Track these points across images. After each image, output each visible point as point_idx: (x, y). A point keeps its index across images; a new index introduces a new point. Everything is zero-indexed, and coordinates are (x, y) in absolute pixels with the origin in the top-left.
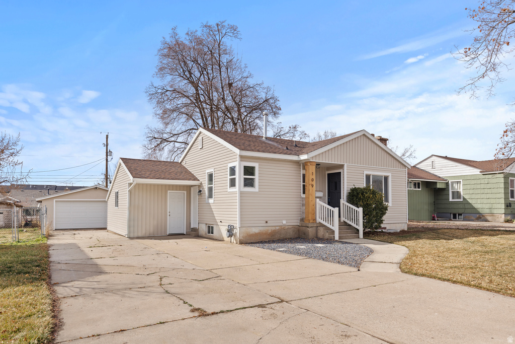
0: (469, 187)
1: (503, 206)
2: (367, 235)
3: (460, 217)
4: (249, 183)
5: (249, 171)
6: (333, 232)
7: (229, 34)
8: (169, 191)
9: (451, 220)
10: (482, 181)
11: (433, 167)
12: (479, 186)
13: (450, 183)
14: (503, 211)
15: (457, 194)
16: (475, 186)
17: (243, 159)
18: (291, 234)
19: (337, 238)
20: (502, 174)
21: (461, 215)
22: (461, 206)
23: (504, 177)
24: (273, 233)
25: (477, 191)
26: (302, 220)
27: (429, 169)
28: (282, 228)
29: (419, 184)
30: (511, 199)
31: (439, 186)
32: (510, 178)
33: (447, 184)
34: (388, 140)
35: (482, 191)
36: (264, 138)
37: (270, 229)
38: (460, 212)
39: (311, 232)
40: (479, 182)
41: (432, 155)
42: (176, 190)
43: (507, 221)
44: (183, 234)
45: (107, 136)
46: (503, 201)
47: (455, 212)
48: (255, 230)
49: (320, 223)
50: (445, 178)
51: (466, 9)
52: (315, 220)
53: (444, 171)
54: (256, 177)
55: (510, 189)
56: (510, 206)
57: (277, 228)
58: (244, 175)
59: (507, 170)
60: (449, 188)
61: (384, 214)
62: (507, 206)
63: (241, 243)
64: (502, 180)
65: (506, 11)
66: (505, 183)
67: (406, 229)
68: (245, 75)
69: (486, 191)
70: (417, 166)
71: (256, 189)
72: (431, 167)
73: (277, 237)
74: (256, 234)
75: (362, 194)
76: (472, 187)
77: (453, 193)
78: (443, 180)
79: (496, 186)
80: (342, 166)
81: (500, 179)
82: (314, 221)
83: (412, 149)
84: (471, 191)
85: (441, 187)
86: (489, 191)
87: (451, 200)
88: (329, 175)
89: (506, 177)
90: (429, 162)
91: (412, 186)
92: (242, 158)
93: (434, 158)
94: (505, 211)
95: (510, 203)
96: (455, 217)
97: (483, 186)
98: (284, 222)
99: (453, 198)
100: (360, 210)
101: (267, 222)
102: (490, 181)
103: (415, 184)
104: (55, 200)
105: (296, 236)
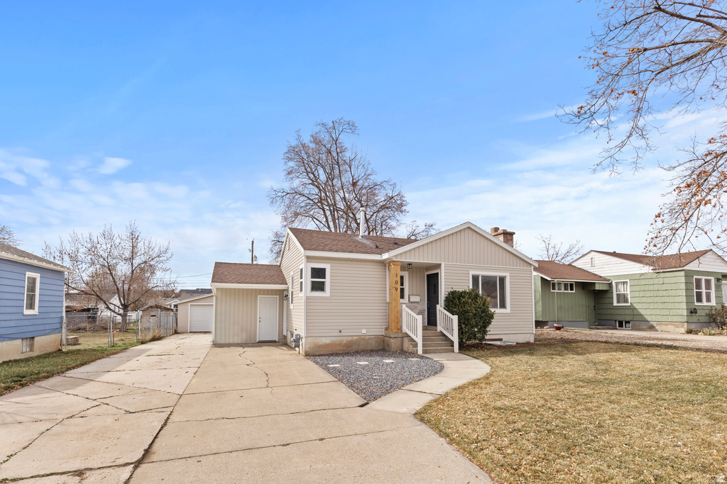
0: (638, 288)
1: (685, 312)
2: (464, 348)
3: (627, 325)
4: (318, 287)
5: (318, 273)
6: (416, 345)
7: (347, 131)
8: (259, 296)
9: (616, 329)
10: (656, 281)
11: (592, 265)
12: (651, 288)
13: (613, 283)
14: (685, 319)
15: (622, 298)
16: (646, 288)
17: (309, 260)
18: (373, 345)
19: (420, 352)
20: (683, 272)
21: (629, 322)
22: (629, 312)
23: (686, 276)
24: (349, 344)
25: (648, 294)
26: (387, 329)
27: (587, 267)
28: (362, 338)
29: (571, 285)
30: (696, 304)
31: (597, 287)
32: (695, 277)
33: (610, 285)
34: (514, 233)
35: (656, 293)
36: (360, 237)
37: (345, 340)
38: (628, 319)
39: (394, 343)
40: (651, 282)
41: (591, 251)
42: (263, 294)
43: (689, 332)
44: (275, 342)
45: (253, 242)
46: (684, 306)
47: (621, 318)
48: (327, 341)
49: (406, 333)
50: (608, 278)
51: (580, 57)
52: (400, 329)
53: (606, 269)
54: (328, 280)
55: (695, 290)
56: (696, 313)
57: (355, 338)
58: (312, 277)
59: (690, 267)
60: (612, 290)
61: (489, 323)
62: (691, 312)
63: (307, 355)
64: (683, 280)
65: (636, 50)
66: (686, 283)
67: (532, 340)
68: (369, 172)
69: (661, 293)
70: (573, 264)
71: (327, 293)
72: (590, 265)
73: (355, 348)
74: (327, 345)
75: (459, 299)
76: (643, 288)
77: (618, 295)
78: (605, 280)
79: (674, 287)
80: (438, 266)
81: (680, 278)
82: (399, 331)
83: (579, 245)
84: (642, 294)
85: (601, 289)
86: (665, 293)
87: (615, 304)
88: (429, 276)
89: (689, 274)
90: (587, 258)
91: (563, 287)
92: (309, 258)
93: (593, 253)
94: (687, 319)
95: (695, 309)
96: (621, 325)
97: (656, 287)
98: (364, 331)
99: (618, 302)
100: (455, 318)
101: (340, 331)
102: (666, 281)
103: (566, 285)
104: (190, 304)
105: (380, 348)
